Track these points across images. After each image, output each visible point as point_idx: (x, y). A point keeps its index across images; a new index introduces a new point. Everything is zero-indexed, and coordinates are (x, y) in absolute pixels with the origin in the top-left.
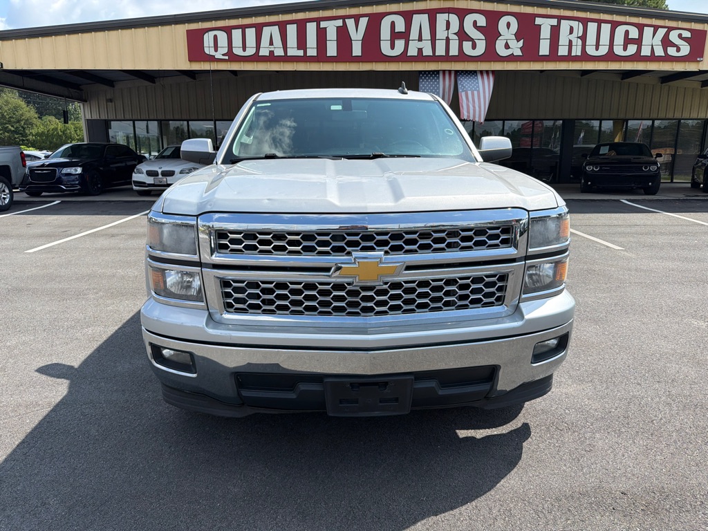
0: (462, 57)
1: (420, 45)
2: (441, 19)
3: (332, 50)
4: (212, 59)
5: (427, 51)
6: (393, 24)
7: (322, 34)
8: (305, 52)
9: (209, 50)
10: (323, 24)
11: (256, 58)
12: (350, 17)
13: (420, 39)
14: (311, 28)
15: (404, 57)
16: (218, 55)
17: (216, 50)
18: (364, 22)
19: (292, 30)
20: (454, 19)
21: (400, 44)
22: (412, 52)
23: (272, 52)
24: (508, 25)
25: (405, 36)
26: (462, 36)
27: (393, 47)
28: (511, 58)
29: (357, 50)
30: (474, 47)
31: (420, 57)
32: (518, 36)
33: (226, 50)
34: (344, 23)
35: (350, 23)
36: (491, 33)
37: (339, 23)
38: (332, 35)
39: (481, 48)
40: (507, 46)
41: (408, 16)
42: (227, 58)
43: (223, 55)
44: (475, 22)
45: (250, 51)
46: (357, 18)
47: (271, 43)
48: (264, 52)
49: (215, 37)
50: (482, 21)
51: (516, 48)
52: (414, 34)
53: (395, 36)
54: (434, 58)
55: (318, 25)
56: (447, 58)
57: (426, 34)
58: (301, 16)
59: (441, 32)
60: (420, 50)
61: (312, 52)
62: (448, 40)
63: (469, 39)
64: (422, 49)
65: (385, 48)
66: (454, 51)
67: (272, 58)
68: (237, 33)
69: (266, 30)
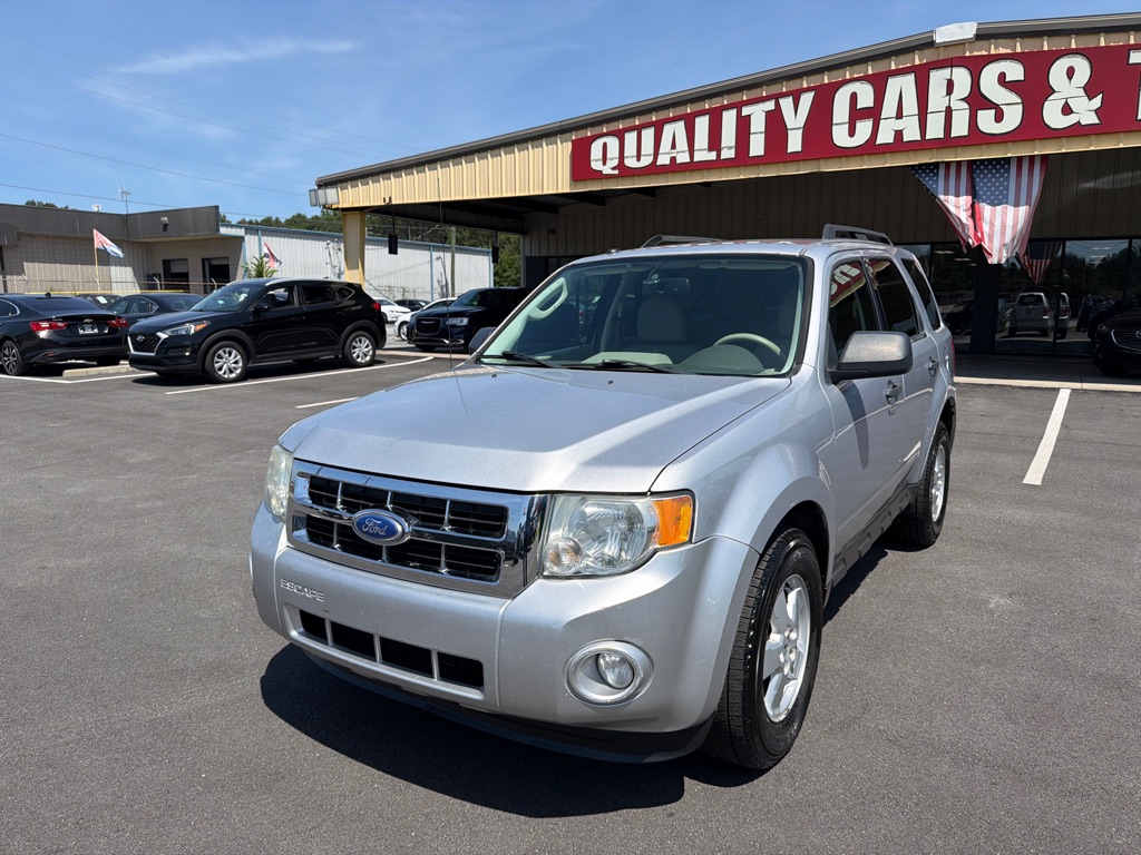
0: (976, 136)
1: (899, 125)
2: (937, 79)
3: (757, 147)
4: (599, 175)
5: (911, 134)
6: (854, 97)
7: (743, 125)
8: (719, 155)
9: (596, 165)
10: (746, 111)
11: (653, 169)
12: (785, 95)
13: (899, 115)
14: (729, 118)
15: (870, 147)
16: (607, 170)
17: (604, 164)
18: (807, 100)
19: (702, 124)
20: (962, 77)
21: (864, 128)
22: (885, 136)
23: (673, 159)
24: (1070, 72)
25: (874, 113)
26: (977, 101)
27: (852, 133)
28: (1077, 131)
29: (795, 143)
30: (999, 117)
31: (899, 145)
32: (1090, 90)
33: (616, 162)
34: (778, 105)
35: (787, 104)
36: (1034, 91)
37: (770, 105)
38: (758, 124)
39: (1013, 118)
40: (1067, 110)
41: (879, 84)
42: (616, 172)
43: (613, 169)
44: (1002, 77)
45: (646, 161)
46: (796, 95)
47: (674, 146)
48: (663, 160)
49: (605, 145)
50: (1015, 71)
51: (1086, 111)
52: (889, 108)
53: (856, 114)
54: (924, 144)
55: (739, 113)
56: (948, 142)
57: (911, 106)
58: (716, 103)
59: (937, 99)
60: (899, 134)
61: (728, 154)
62: (949, 112)
63: (988, 104)
64: (901, 131)
65: (841, 137)
66: (960, 128)
67: (674, 167)
68: (631, 138)
69: (668, 130)
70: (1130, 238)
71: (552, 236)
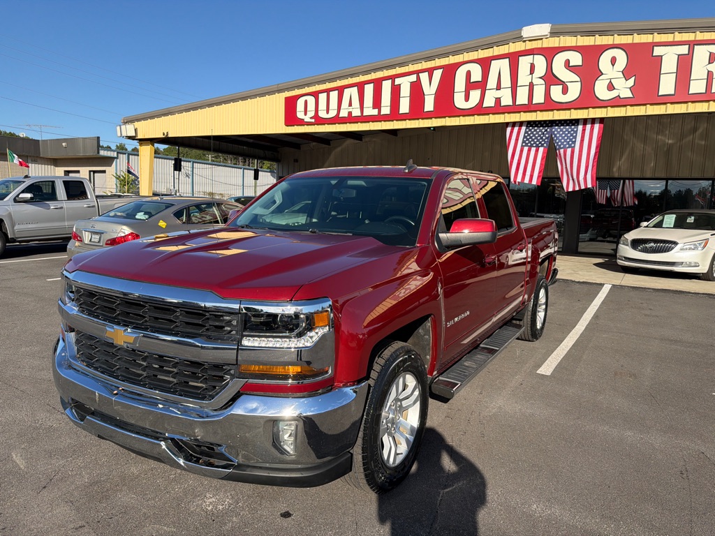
0: (549, 104)
1: (498, 94)
2: (524, 62)
3: (404, 107)
4: (301, 123)
5: (507, 101)
6: (469, 74)
7: (396, 91)
8: (380, 111)
9: (300, 115)
10: (398, 81)
11: (337, 120)
12: (423, 71)
13: (499, 87)
14: (386, 86)
15: (479, 110)
16: (307, 119)
17: (306, 114)
18: (438, 74)
19: (369, 89)
20: (540, 62)
21: (475, 95)
22: (489, 102)
23: (350, 113)
24: (613, 61)
25: (482, 85)
26: (550, 79)
27: (467, 98)
28: (617, 102)
29: (429, 105)
30: (565, 91)
31: (498, 108)
32: (626, 74)
33: (312, 114)
34: (418, 78)
35: (424, 77)
36: (588, 72)
37: (413, 78)
38: (405, 91)
39: (574, 92)
40: (611, 87)
41: (485, 64)
42: (313, 120)
43: (311, 118)
44: (567, 62)
45: (333, 114)
46: (430, 71)
47: (350, 105)
48: (344, 114)
49: (306, 102)
50: (576, 59)
51: (624, 88)
52: (492, 82)
53: (470, 86)
54: (514, 108)
55: (393, 82)
56: (530, 107)
57: (506, 81)
58: (379, 74)
59: (524, 77)
60: (498, 100)
61: (386, 110)
62: (531, 86)
63: (558, 81)
64: (500, 98)
65: (459, 101)
66: (539, 98)
67: (350, 119)
68: (323, 97)
69: (347, 92)
70: (667, 180)
71: (296, 163)
